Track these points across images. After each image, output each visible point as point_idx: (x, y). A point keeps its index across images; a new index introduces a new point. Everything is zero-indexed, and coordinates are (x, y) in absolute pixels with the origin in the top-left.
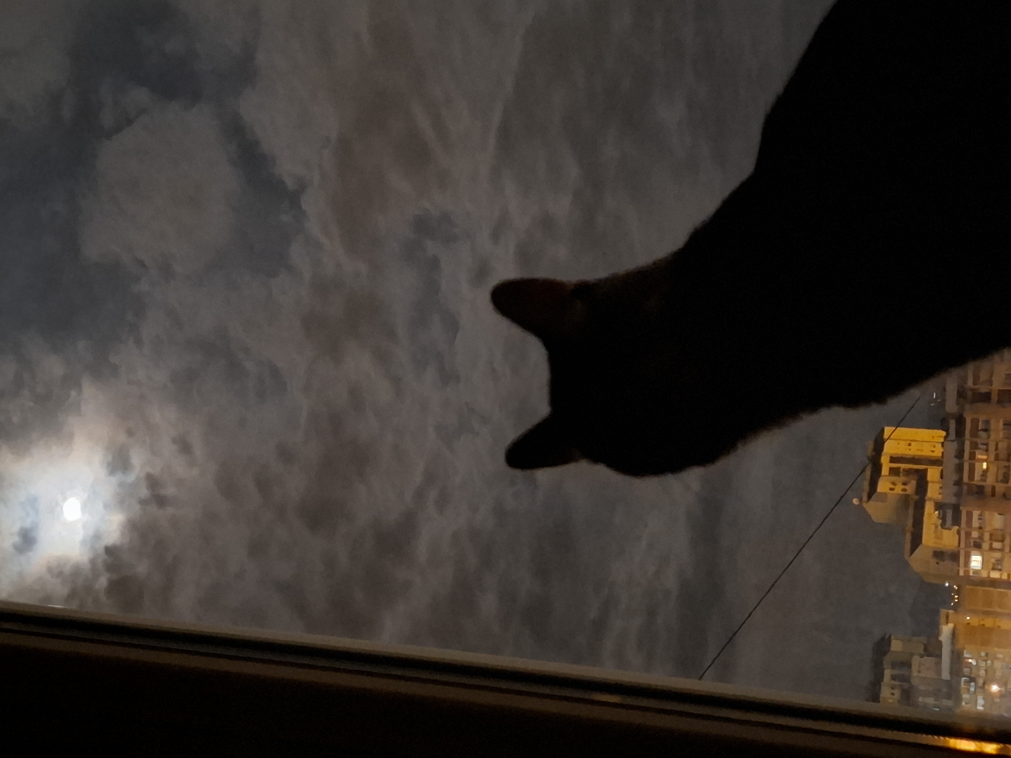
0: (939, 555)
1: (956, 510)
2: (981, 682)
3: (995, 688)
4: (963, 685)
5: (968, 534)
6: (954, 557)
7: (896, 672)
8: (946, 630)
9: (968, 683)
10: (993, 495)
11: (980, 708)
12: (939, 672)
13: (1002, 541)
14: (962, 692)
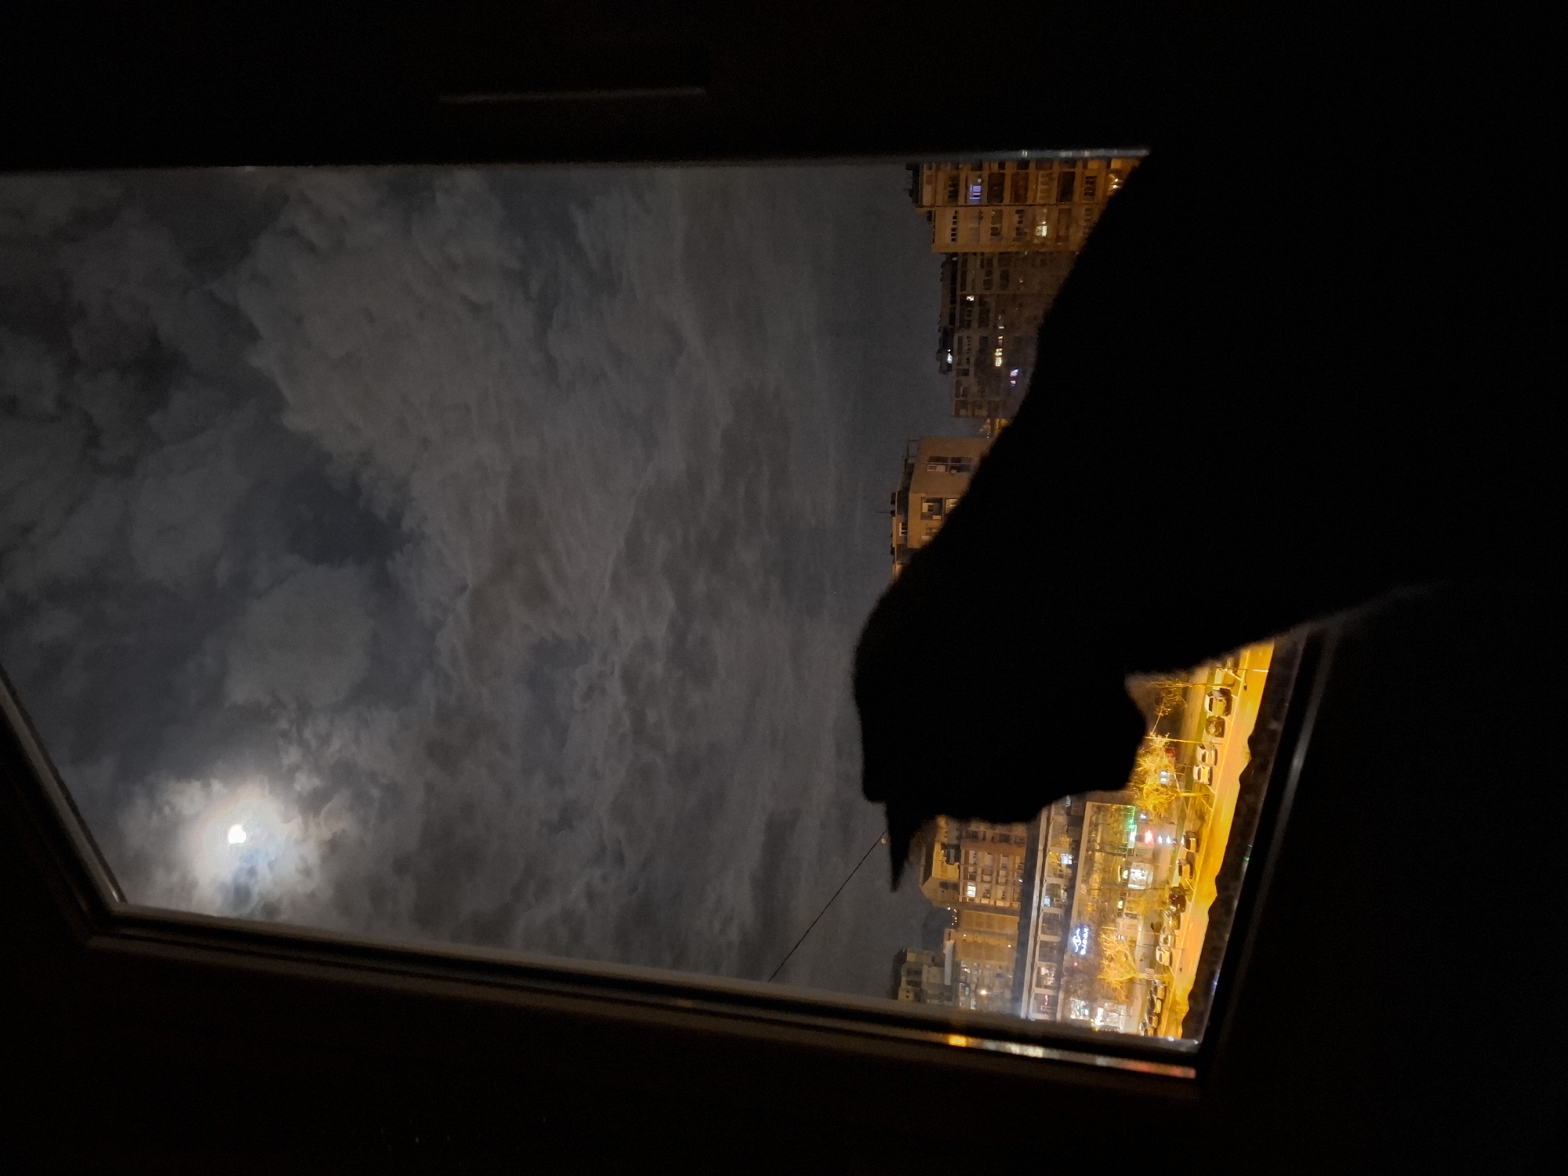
0: (944, 885)
1: (957, 848)
2: (973, 987)
3: (984, 992)
4: (960, 989)
5: (966, 870)
6: (955, 887)
7: (911, 978)
8: (948, 944)
9: (964, 988)
10: (984, 839)
11: (973, 1008)
12: (943, 978)
13: (991, 875)
14: (959, 994)
